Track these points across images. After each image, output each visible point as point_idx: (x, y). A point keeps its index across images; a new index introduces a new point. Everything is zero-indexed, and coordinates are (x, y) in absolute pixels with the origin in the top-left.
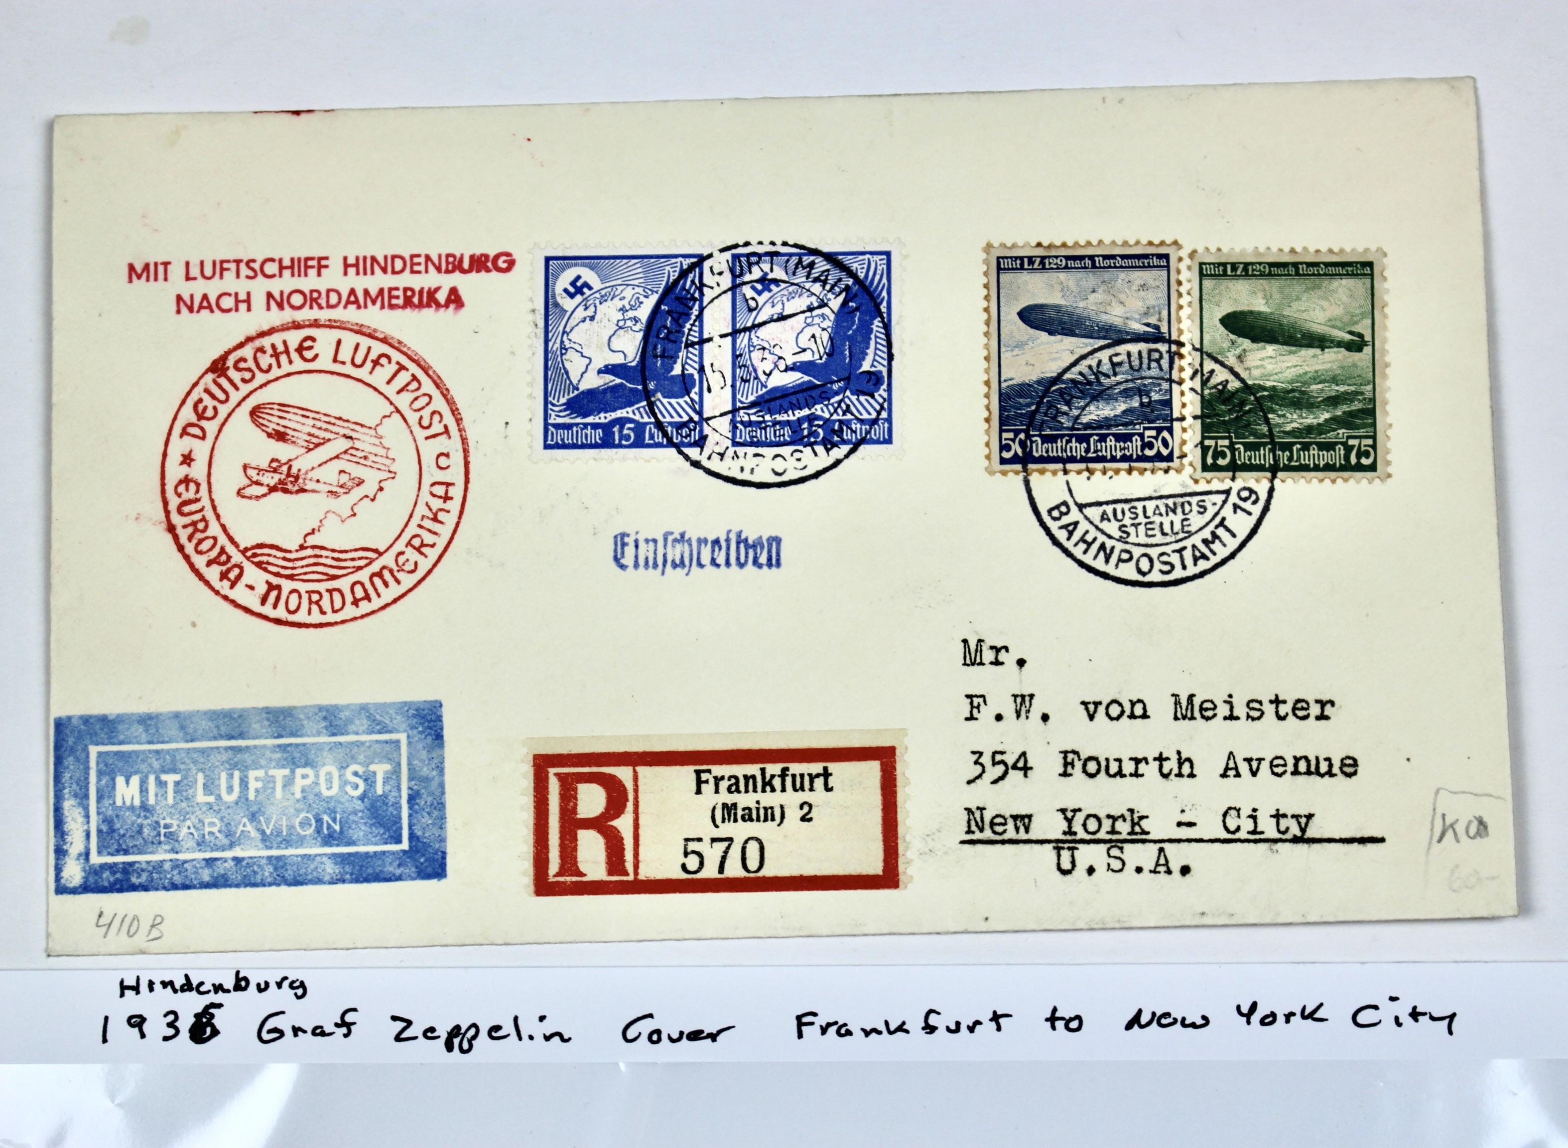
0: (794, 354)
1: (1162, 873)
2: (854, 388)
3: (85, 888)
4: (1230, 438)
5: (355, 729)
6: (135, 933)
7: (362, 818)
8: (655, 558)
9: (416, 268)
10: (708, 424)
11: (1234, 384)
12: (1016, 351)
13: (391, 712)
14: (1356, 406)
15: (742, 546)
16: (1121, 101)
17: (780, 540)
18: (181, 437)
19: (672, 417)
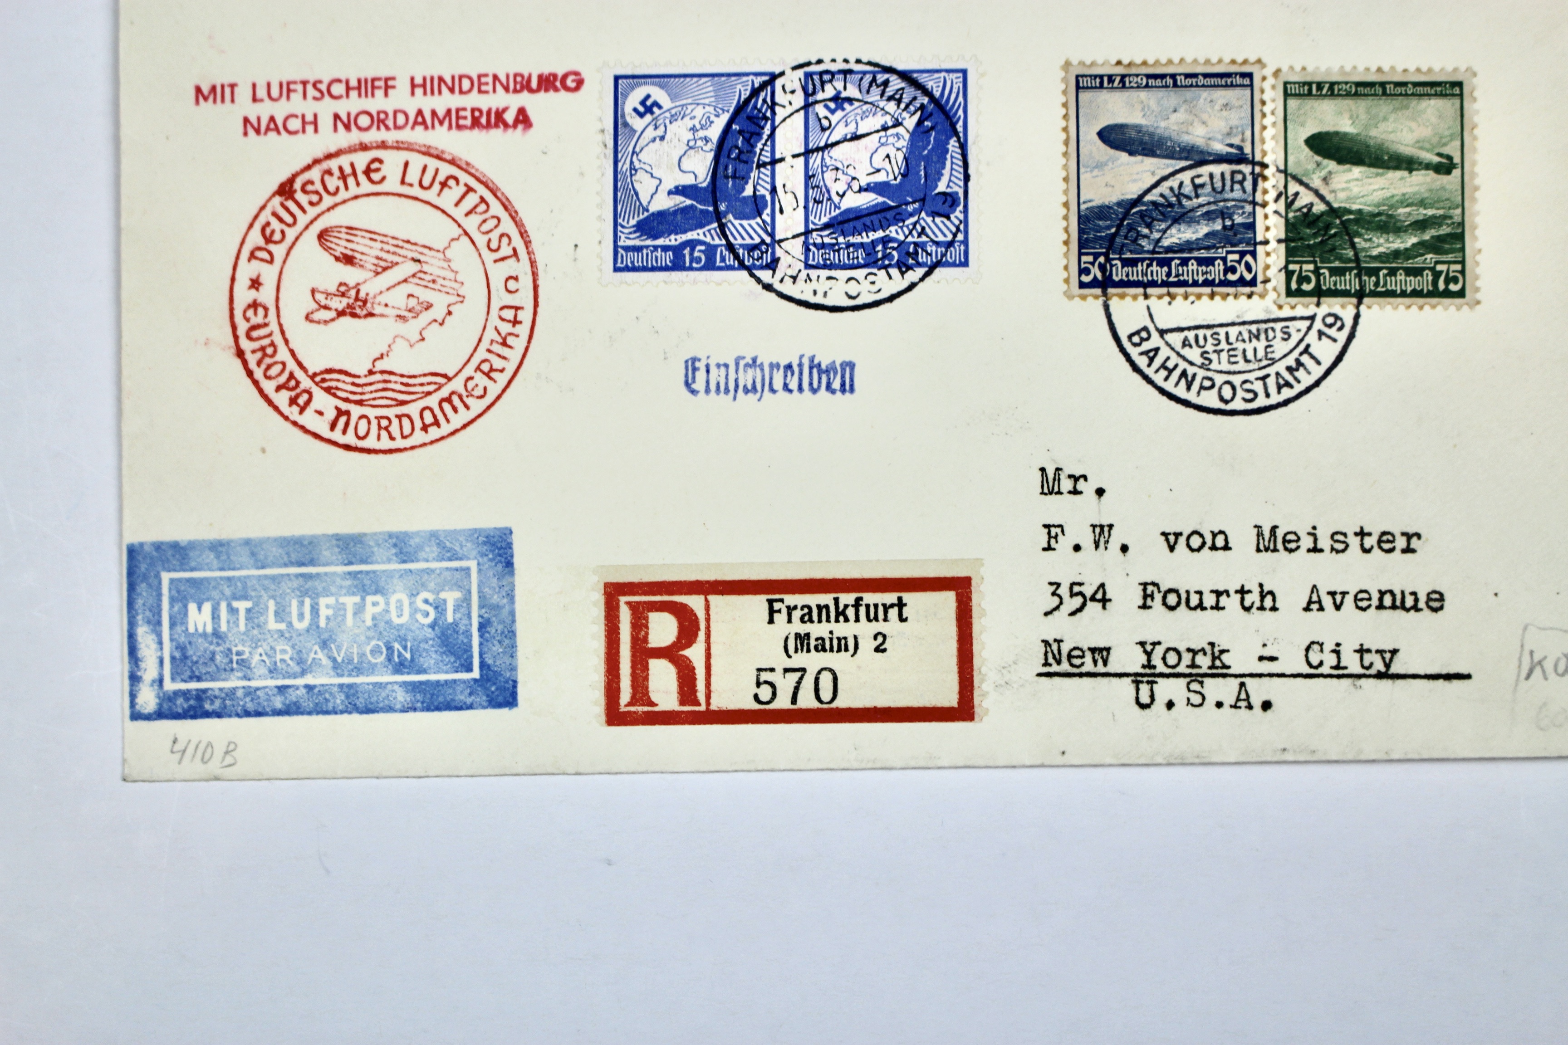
0: (868, 175)
1: (1243, 709)
2: (929, 211)
3: (159, 715)
4: (1315, 262)
5: (426, 556)
6: (209, 760)
7: (433, 646)
8: (727, 383)
9: (484, 88)
10: (780, 246)
11: (1319, 207)
12: (1096, 172)
13: (462, 539)
14: (1444, 230)
15: (815, 371)
17: (854, 365)
18: (249, 260)
19: (743, 239)
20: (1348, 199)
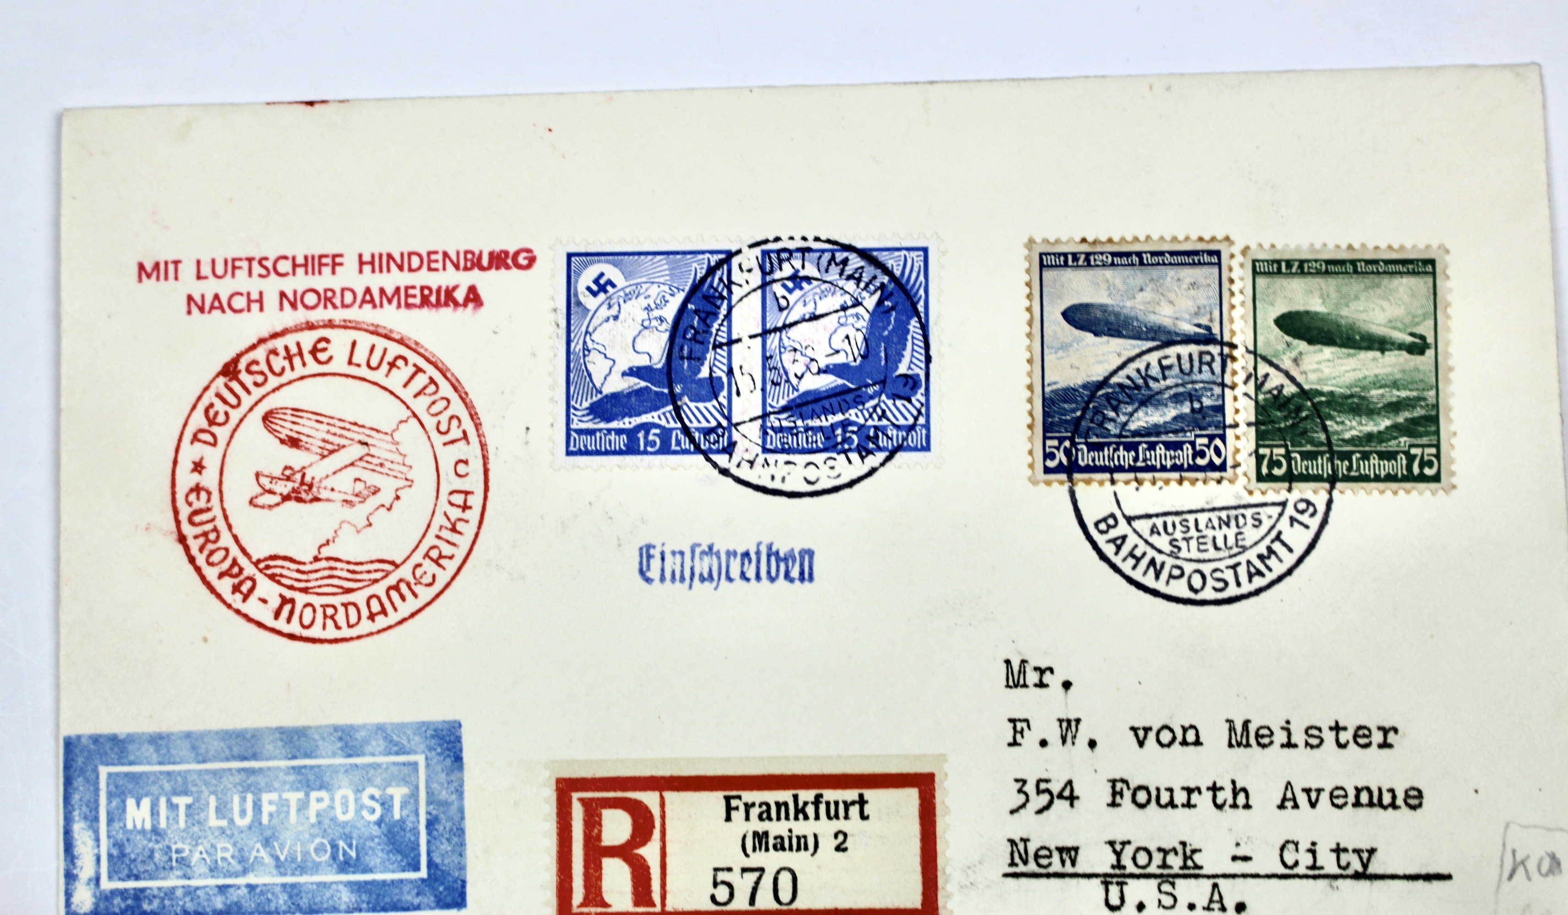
0: (828, 356)
2: (890, 392)
4: (1286, 446)
5: (372, 751)
7: (379, 844)
8: (682, 572)
9: (433, 265)
10: (737, 430)
11: (1290, 389)
12: (1060, 353)
13: (408, 732)
14: (1419, 412)
15: (773, 559)
16: (1169, 88)
17: (813, 552)
18: (192, 443)
19: (699, 421)
20: (1320, 381)
